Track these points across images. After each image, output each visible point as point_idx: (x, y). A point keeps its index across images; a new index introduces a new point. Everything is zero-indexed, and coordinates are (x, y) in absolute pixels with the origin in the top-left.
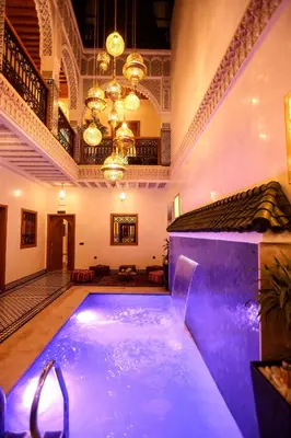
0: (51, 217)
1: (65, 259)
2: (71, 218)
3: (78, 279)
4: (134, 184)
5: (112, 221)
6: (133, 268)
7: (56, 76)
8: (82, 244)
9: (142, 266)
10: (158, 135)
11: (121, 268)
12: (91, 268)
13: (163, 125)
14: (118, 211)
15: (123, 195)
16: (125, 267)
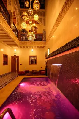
0: (12, 57)
1: (16, 69)
2: (18, 57)
3: (20, 74)
4: (36, 46)
5: (30, 58)
6: (36, 70)
7: (12, 12)
8: (21, 64)
9: (38, 70)
10: (42, 33)
11: (32, 71)
12: (24, 71)
13: (44, 30)
14: (31, 55)
15: (32, 50)
16: (34, 70)
